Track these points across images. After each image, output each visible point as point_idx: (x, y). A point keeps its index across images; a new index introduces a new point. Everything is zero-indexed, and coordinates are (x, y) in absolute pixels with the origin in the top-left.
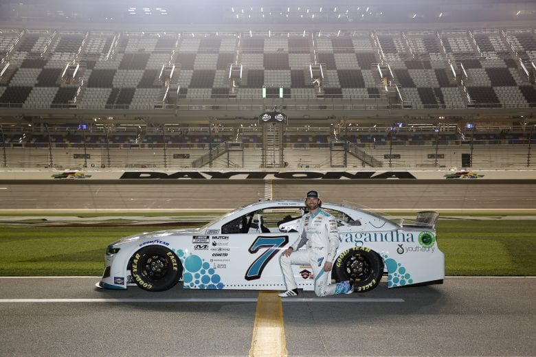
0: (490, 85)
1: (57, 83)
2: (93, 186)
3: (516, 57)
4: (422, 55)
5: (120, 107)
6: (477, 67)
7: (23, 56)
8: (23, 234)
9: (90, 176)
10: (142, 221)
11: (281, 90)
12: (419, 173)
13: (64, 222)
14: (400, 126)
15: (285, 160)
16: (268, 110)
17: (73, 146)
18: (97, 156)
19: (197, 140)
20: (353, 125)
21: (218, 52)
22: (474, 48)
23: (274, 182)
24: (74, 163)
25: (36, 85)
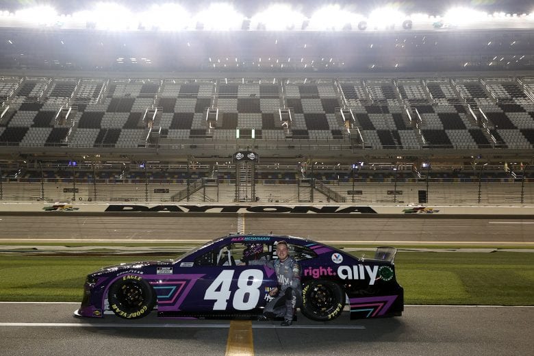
0: (442, 128)
1: (51, 124)
2: (79, 218)
3: (465, 103)
4: (380, 101)
5: (107, 146)
6: (430, 112)
7: (21, 100)
8: (15, 262)
9: (77, 209)
10: (124, 251)
11: (253, 131)
12: (379, 208)
13: (53, 251)
14: (362, 164)
15: (256, 195)
16: (241, 150)
17: (63, 181)
18: (84, 190)
19: (176, 176)
20: (319, 163)
21: (196, 97)
22: (427, 95)
23: (246, 215)
24: (63, 196)
25: (32, 126)
